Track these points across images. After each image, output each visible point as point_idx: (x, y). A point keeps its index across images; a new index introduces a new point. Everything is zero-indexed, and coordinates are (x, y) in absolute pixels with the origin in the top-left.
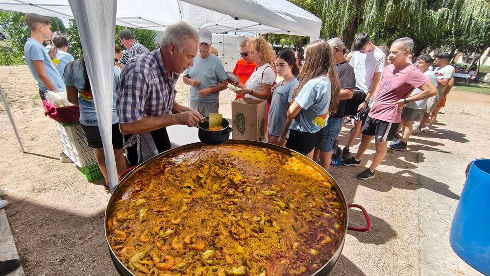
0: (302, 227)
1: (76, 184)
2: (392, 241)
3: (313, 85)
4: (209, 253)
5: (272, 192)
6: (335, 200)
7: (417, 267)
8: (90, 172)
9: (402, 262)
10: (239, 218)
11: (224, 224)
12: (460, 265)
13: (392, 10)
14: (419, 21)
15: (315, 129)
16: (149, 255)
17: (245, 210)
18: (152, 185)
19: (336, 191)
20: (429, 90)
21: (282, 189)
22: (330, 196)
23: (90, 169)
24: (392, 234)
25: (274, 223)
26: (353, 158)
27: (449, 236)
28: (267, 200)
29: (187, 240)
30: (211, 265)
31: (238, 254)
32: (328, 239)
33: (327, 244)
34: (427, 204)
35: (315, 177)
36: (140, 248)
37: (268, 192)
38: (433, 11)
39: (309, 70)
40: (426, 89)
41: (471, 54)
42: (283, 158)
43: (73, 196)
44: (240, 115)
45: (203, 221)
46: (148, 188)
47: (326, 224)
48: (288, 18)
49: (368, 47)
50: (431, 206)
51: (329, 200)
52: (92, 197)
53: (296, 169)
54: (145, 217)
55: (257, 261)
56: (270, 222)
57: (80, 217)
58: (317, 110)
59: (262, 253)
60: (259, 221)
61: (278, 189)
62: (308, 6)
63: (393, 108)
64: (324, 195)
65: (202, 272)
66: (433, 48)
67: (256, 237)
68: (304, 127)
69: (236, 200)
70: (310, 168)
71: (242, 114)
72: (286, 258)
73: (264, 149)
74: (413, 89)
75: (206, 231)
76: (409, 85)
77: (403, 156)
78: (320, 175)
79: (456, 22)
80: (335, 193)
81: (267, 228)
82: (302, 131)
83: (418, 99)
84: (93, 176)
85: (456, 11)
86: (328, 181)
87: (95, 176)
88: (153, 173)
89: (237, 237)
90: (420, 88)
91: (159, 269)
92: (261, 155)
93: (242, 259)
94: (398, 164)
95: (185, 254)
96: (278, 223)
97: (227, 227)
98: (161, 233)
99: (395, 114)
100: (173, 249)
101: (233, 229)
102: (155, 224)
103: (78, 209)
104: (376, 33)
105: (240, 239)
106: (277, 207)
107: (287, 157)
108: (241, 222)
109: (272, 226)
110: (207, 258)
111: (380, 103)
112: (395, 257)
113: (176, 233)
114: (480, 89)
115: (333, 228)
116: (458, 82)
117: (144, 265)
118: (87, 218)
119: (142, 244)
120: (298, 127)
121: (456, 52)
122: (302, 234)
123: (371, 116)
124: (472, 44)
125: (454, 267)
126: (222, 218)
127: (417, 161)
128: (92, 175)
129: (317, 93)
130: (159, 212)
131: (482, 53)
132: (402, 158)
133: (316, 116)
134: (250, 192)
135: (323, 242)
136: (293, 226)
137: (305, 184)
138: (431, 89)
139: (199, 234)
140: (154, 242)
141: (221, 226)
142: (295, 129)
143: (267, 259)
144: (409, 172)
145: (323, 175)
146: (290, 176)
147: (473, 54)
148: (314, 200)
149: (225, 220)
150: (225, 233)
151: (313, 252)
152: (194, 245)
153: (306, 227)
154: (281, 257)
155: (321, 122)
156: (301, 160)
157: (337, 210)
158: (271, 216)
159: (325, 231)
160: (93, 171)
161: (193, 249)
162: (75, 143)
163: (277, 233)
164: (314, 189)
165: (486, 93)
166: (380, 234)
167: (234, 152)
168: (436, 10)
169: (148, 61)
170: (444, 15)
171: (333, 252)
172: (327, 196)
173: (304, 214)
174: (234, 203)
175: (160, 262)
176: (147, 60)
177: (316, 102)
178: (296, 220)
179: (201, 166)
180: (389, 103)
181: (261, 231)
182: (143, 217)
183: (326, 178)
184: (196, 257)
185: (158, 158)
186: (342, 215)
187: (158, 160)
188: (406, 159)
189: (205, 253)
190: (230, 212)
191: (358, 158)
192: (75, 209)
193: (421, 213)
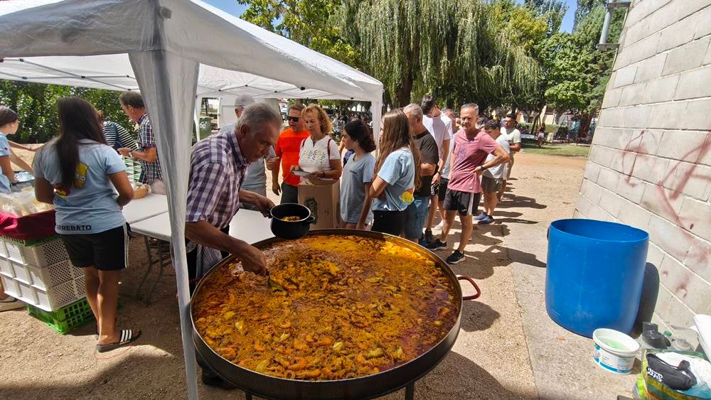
0: (420, 304)
1: (40, 342)
2: (496, 324)
3: (397, 158)
4: (338, 346)
5: (378, 278)
6: (442, 276)
7: (524, 344)
8: (67, 316)
9: (510, 343)
10: (354, 308)
11: (342, 317)
12: (560, 332)
13: (447, 66)
14: (475, 79)
15: (403, 206)
16: (275, 362)
17: (357, 301)
18: (232, 296)
19: (441, 267)
20: (501, 155)
21: (386, 274)
22: (436, 272)
23: (66, 311)
24: (495, 315)
25: (392, 307)
26: (438, 240)
27: (545, 306)
28: (375, 287)
29: (309, 339)
30: (346, 355)
31: (368, 340)
32: (447, 310)
33: (447, 314)
34: (520, 278)
35: (415, 257)
36: (259, 357)
37: (373, 280)
38: (487, 69)
39: (389, 142)
40: (499, 154)
41: (531, 113)
42: (375, 243)
43: (40, 361)
44: (310, 200)
45: (317, 319)
46: (229, 299)
47: (440, 297)
48: (351, 83)
49: (434, 111)
50: (525, 279)
51: (437, 276)
52: (79, 356)
53: (393, 252)
54: (247, 329)
55: (390, 341)
56: (388, 306)
57: (67, 388)
58: (403, 184)
59: (391, 334)
60: (376, 308)
61: (383, 275)
62: (352, 58)
63: (472, 176)
64: (431, 273)
65: (342, 361)
66: (494, 108)
67: (379, 322)
68: (392, 205)
69: (342, 293)
70: (408, 249)
71: (313, 199)
72: (415, 333)
73: (351, 237)
74: (487, 155)
75: (326, 327)
76: (483, 151)
77: (489, 231)
78: (419, 255)
79: (512, 80)
80: (440, 269)
81: (386, 312)
82: (390, 210)
83: (493, 165)
84: (72, 322)
85: (509, 68)
86: (430, 259)
87: (74, 323)
88: (225, 283)
89: (361, 325)
90: (493, 153)
91: (292, 370)
92: (350, 244)
93: (375, 342)
94: (485, 241)
95: (313, 352)
96: (396, 306)
97: (346, 319)
98: (276, 339)
99: (475, 183)
100: (297, 350)
101: (353, 319)
102: (263, 332)
103: (58, 378)
104: (433, 90)
105: (365, 327)
106: (388, 292)
107: (379, 242)
108: (358, 312)
109: (390, 309)
110: (339, 349)
111: (458, 172)
112: (503, 341)
113: (293, 336)
114: (546, 150)
115: (448, 300)
116: (525, 144)
117: (274, 371)
118: (79, 387)
119: (260, 353)
120: (385, 206)
121: (516, 111)
122: (422, 311)
123: (452, 189)
124: (530, 102)
125: (556, 335)
126: (336, 312)
127: (503, 235)
128: (69, 322)
129: (402, 165)
130: (259, 320)
131: (540, 112)
132: (488, 234)
133: (404, 191)
134: (354, 283)
135: (444, 313)
136: (411, 306)
137: (408, 265)
138: (503, 154)
139: (320, 331)
140: (272, 349)
141: (340, 319)
142: (381, 209)
143: (398, 337)
144: (498, 248)
145: (422, 254)
146: (390, 260)
147: (533, 113)
148: (422, 279)
149: (340, 313)
150: (346, 324)
151: (438, 323)
152: (319, 342)
153: (424, 304)
154: (410, 333)
155: (408, 198)
156: (396, 243)
157: (447, 284)
158: (386, 301)
159: (442, 304)
160: (72, 314)
161: (320, 345)
162: (43, 272)
163: (398, 314)
164: (418, 269)
165: (552, 154)
166: (483, 319)
167: (317, 244)
168: (490, 67)
169: (224, 146)
170: (499, 72)
171: (455, 320)
172: (433, 273)
173: (417, 293)
174: (343, 297)
175: (291, 364)
176: (222, 145)
177: (402, 176)
178: (412, 299)
179: (284, 265)
180: (468, 171)
181: (382, 315)
182: (244, 329)
183: (427, 256)
184: (328, 351)
185: (222, 265)
186: (452, 288)
187: (223, 267)
188: (492, 234)
189: (335, 346)
190: (342, 306)
191: (443, 240)
192: (52, 380)
193: (517, 289)
